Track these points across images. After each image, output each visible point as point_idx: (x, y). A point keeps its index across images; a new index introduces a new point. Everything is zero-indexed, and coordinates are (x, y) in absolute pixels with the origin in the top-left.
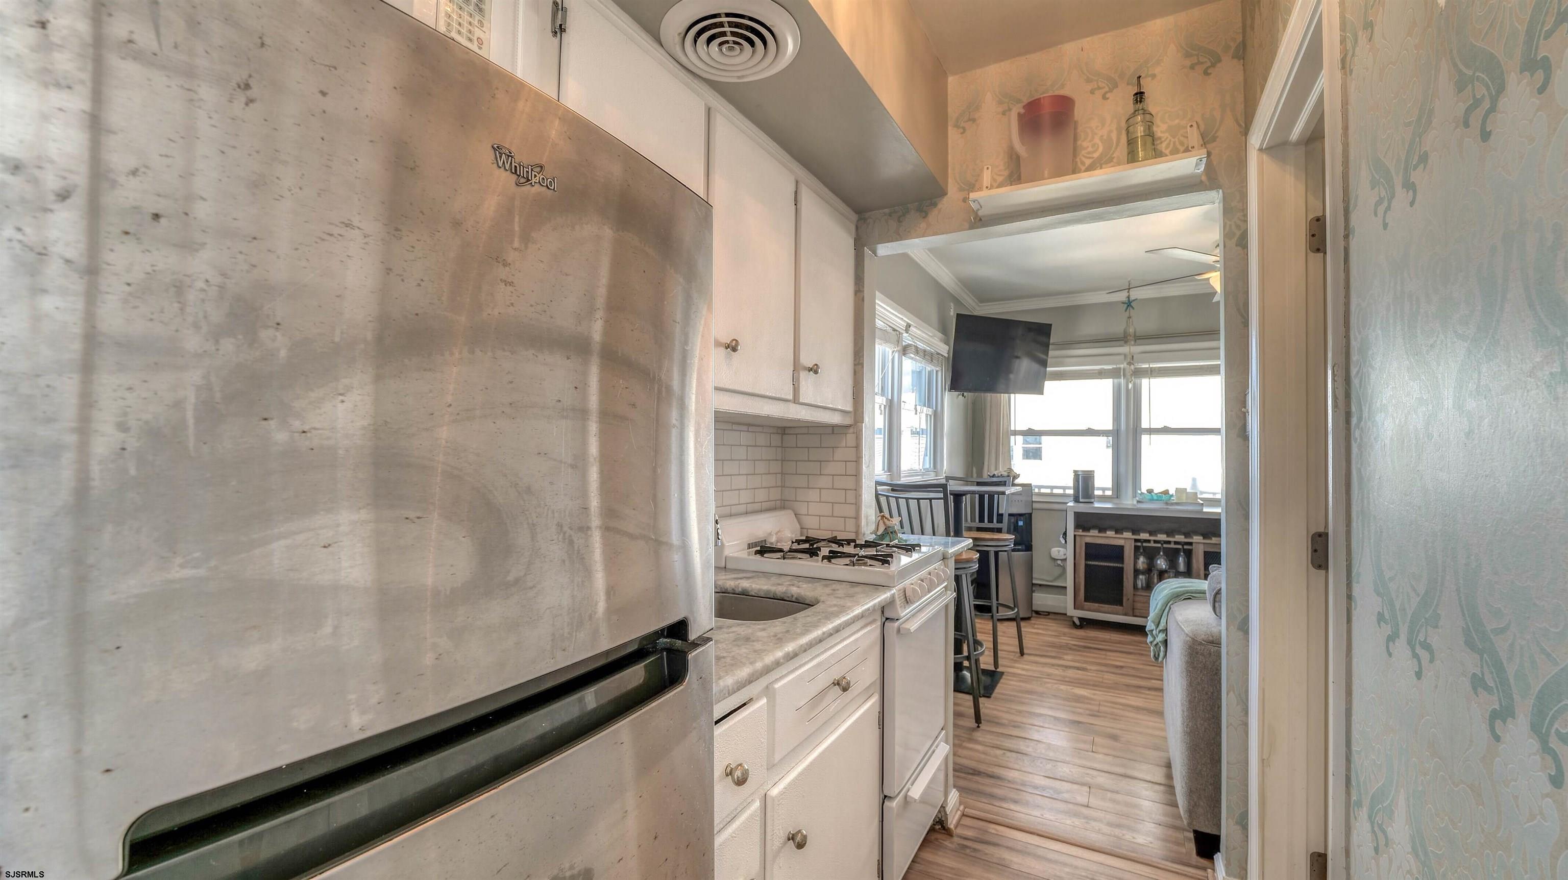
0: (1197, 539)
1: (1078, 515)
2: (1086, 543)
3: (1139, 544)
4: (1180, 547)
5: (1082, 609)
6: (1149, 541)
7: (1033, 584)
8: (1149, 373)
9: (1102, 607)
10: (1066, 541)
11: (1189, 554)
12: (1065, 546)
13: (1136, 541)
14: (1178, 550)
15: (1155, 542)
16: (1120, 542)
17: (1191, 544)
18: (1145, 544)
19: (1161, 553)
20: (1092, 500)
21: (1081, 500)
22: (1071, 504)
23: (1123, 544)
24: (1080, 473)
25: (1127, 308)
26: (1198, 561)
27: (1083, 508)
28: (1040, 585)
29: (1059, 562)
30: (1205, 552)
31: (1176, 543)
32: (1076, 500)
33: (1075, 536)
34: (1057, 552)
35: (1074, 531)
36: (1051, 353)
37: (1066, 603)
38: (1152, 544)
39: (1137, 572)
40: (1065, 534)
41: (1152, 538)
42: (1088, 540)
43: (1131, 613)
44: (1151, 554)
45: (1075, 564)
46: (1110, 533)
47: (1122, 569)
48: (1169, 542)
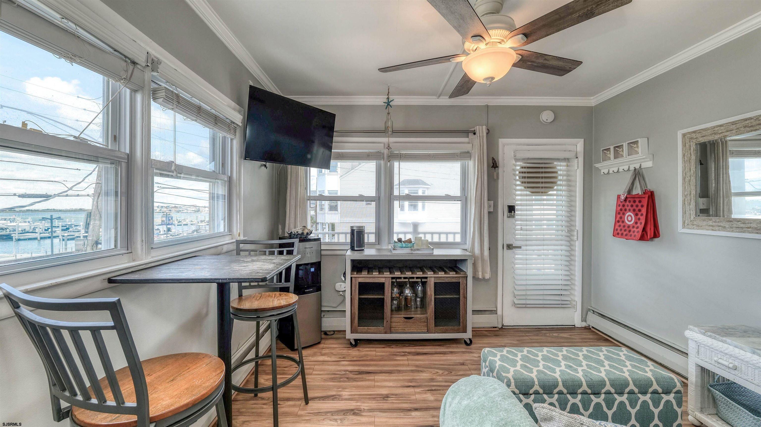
0: (430, 274)
1: (353, 261)
2: (359, 283)
3: (394, 280)
4: (420, 280)
5: (357, 333)
6: (400, 278)
7: (322, 311)
8: (399, 157)
9: (369, 329)
10: (345, 279)
11: (424, 284)
12: (344, 282)
13: (393, 278)
14: (417, 282)
15: (405, 278)
16: (382, 280)
17: (426, 278)
18: (398, 280)
19: (408, 286)
20: (363, 248)
21: (356, 249)
22: (349, 253)
23: (384, 282)
24: (355, 229)
25: (387, 107)
26: (430, 289)
27: (357, 256)
28: (328, 311)
29: (341, 293)
30: (435, 283)
31: (417, 278)
32: (352, 249)
33: (351, 278)
34: (340, 286)
35: (351, 274)
36: (335, 139)
37: (345, 323)
38: (403, 280)
39: (393, 299)
40: (345, 274)
41: (403, 276)
42: (361, 280)
43: (389, 331)
44: (401, 286)
45: (351, 298)
46: (376, 274)
47: (383, 299)
48: (413, 278)
